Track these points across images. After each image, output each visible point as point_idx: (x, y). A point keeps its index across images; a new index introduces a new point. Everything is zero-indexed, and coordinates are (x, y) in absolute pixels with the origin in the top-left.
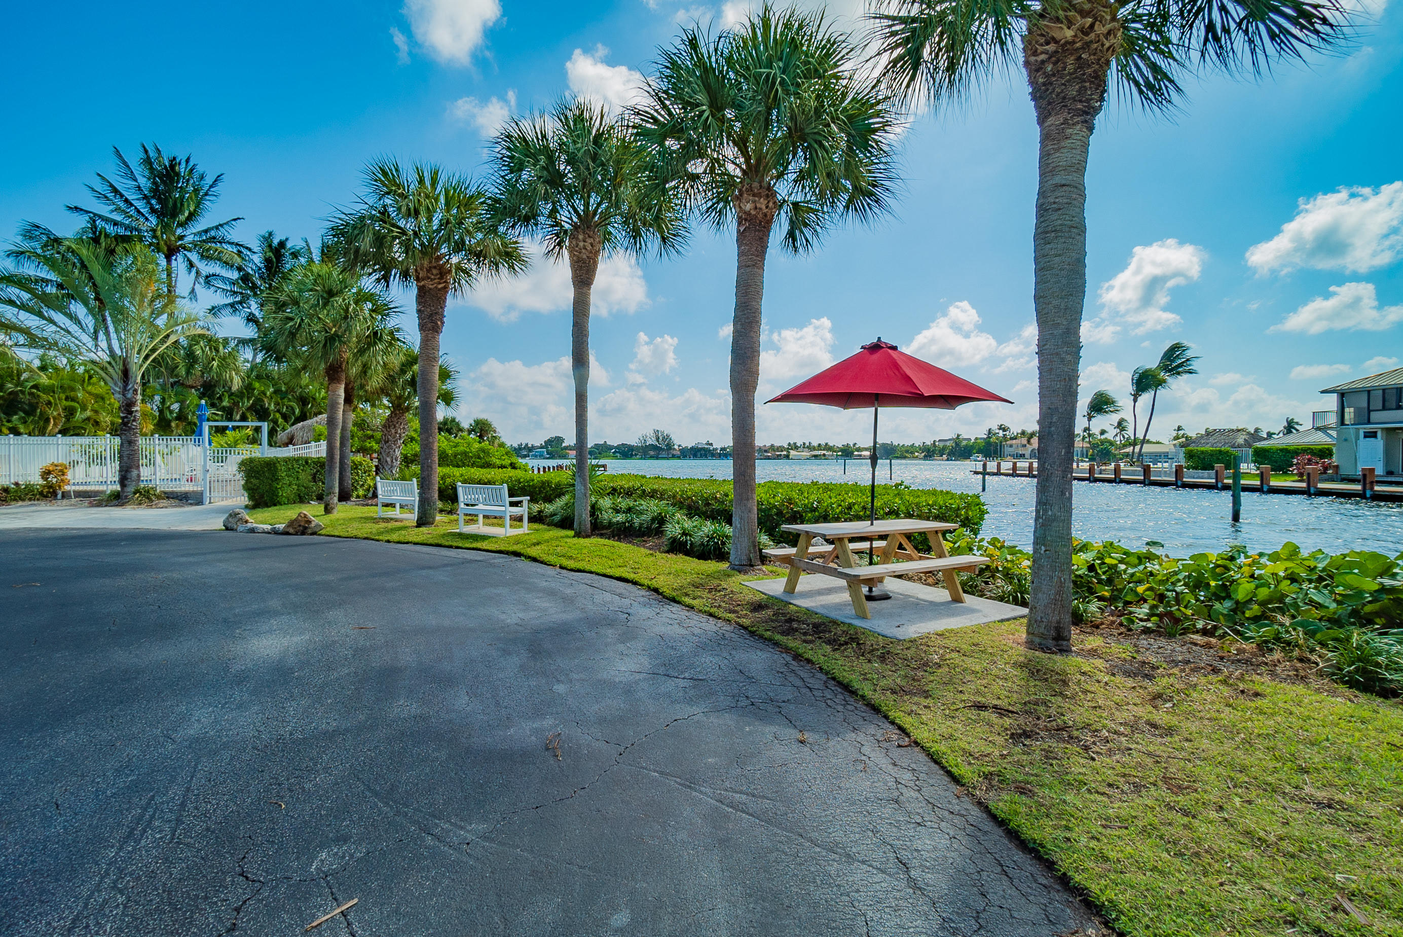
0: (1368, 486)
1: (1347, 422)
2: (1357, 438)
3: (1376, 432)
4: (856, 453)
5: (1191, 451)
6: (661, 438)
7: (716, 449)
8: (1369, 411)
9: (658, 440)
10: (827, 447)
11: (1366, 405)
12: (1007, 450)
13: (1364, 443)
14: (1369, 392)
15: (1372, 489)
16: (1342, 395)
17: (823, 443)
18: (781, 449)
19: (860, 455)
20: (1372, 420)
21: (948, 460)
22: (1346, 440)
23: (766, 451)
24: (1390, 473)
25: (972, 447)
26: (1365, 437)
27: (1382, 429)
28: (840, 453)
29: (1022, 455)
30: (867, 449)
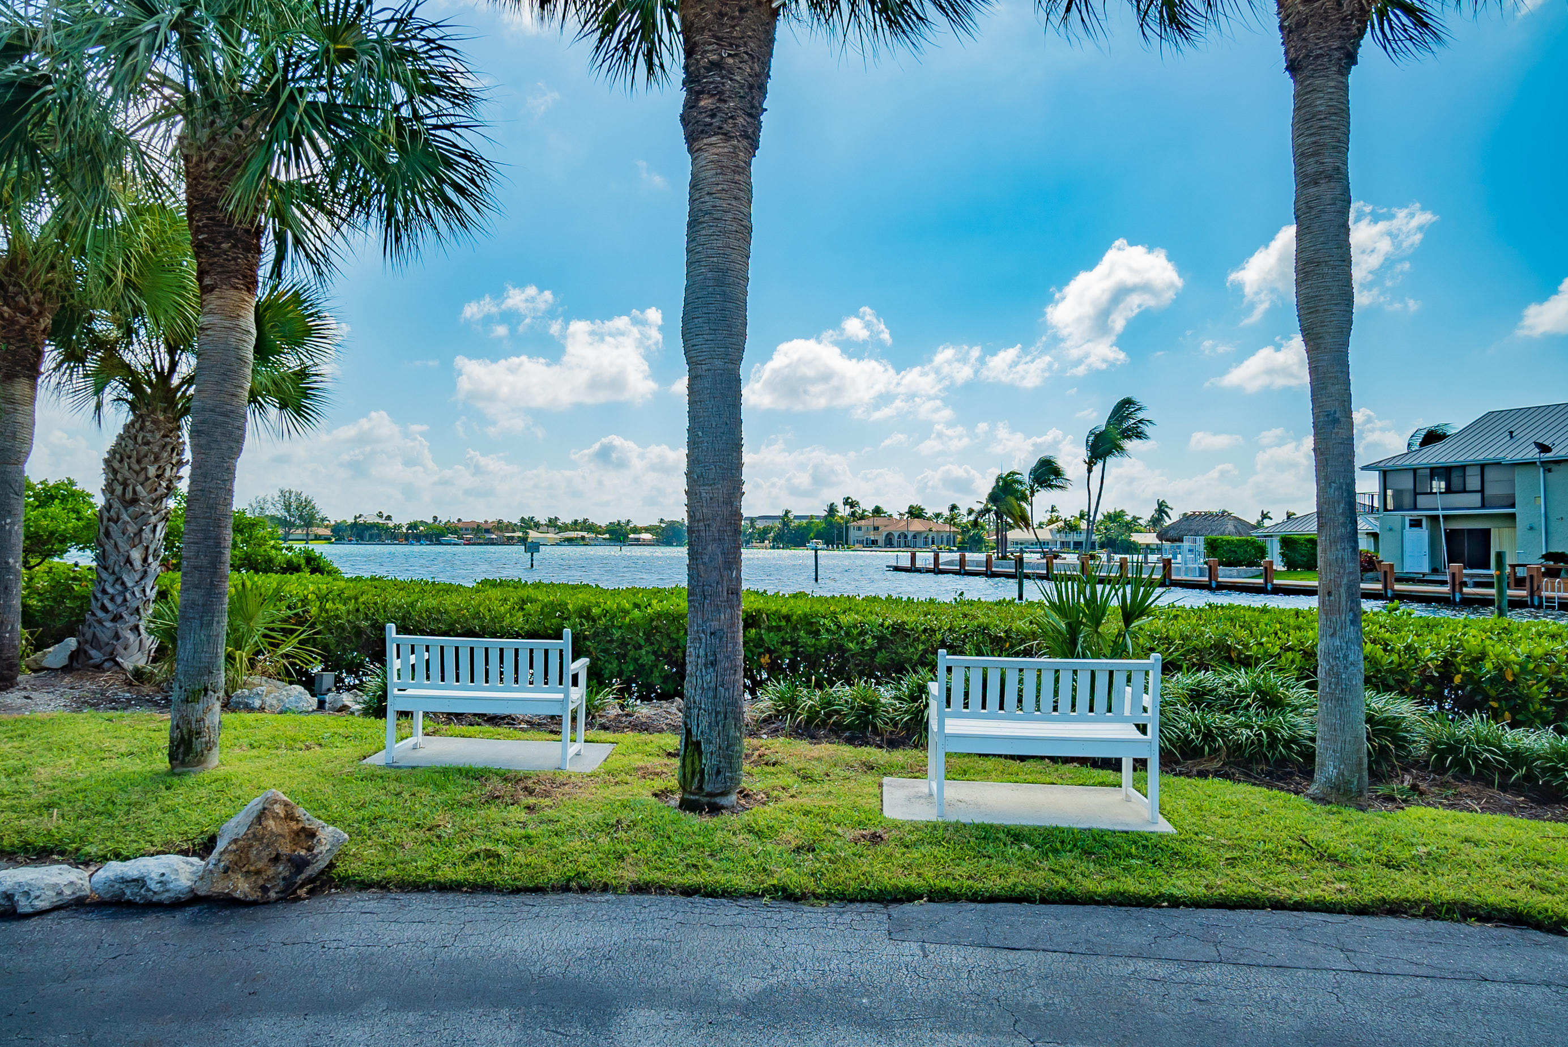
0: (1457, 588)
1: (1389, 508)
2: (1403, 528)
3: (1421, 520)
4: (632, 536)
5: (1215, 540)
6: (294, 505)
7: (400, 527)
8: (1416, 494)
9: (288, 507)
10: (587, 526)
11: (1411, 486)
12: (853, 534)
13: (1410, 533)
14: (1415, 470)
15: (1461, 591)
16: (1385, 474)
17: (580, 519)
18: (511, 527)
19: (638, 540)
20: (1418, 506)
21: (773, 547)
22: (1391, 530)
23: (487, 531)
24: (1435, 571)
25: (808, 528)
26: (1411, 526)
27: (1427, 516)
28: (607, 536)
29: (874, 542)
30: (647, 530)
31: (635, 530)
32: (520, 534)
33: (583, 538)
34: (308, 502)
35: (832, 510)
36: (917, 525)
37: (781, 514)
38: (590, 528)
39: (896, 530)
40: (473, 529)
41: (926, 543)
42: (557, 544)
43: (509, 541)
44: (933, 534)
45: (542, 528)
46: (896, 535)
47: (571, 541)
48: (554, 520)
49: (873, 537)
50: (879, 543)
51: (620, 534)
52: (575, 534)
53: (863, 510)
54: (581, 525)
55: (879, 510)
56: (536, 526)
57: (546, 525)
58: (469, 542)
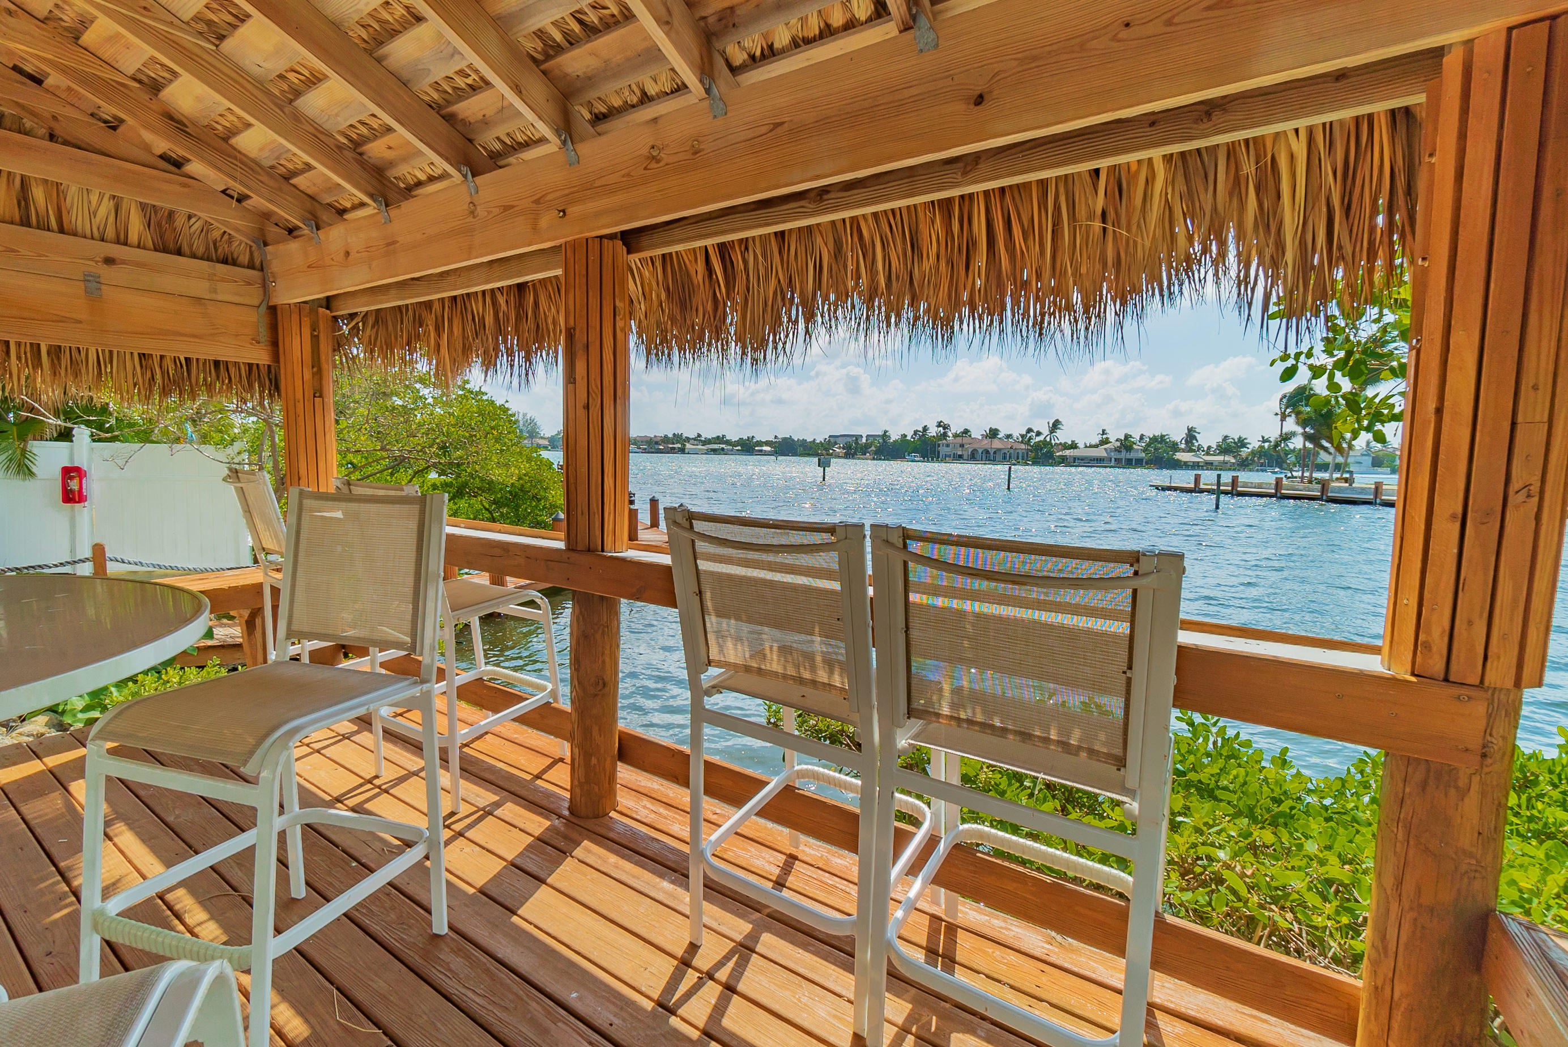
4: (756, 448)
10: (724, 440)
17: (718, 435)
19: (761, 451)
21: (874, 459)
25: (904, 444)
28: (739, 447)
29: (961, 457)
30: (768, 443)
31: (760, 443)
32: (679, 446)
33: (723, 449)
34: (532, 421)
35: (925, 429)
36: (996, 444)
37: (881, 433)
38: (728, 443)
39: (981, 447)
40: (647, 442)
41: (1005, 458)
42: (706, 454)
43: (672, 451)
44: (1012, 451)
45: (692, 441)
46: (980, 451)
47: (715, 451)
48: (699, 435)
49: (960, 453)
50: (965, 457)
51: (748, 447)
52: (716, 446)
53: (953, 431)
54: (719, 440)
55: (966, 432)
56: (688, 439)
57: (694, 439)
58: (645, 451)
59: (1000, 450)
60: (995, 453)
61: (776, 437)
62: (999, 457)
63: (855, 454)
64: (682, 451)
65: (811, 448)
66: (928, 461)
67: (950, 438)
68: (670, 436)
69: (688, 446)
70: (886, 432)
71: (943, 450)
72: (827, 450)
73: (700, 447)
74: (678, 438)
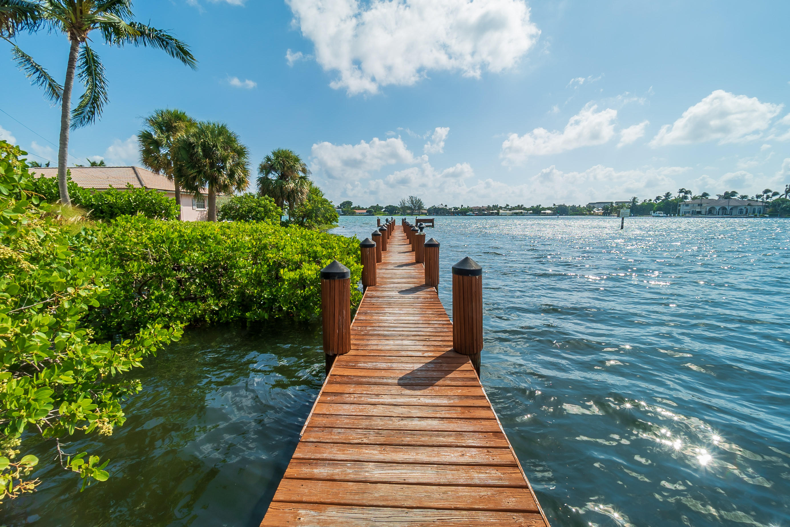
6: (414, 202)
7: (451, 209)
9: (412, 203)
10: (522, 208)
18: (491, 209)
19: (545, 213)
23: (483, 210)
28: (531, 212)
29: (699, 212)
30: (549, 209)
31: (544, 209)
32: (496, 211)
33: (521, 213)
34: (419, 200)
36: (732, 203)
37: (632, 199)
38: (524, 209)
39: (718, 205)
40: (478, 210)
42: (511, 215)
43: (492, 214)
44: (749, 207)
45: (503, 209)
46: (718, 208)
47: (517, 214)
48: (507, 205)
49: (698, 210)
50: (703, 212)
51: (537, 211)
52: (517, 211)
53: (693, 195)
54: (519, 207)
55: (705, 195)
56: (501, 208)
57: (505, 208)
58: (477, 215)
59: (736, 207)
60: (731, 209)
61: (554, 205)
62: (734, 212)
63: (611, 213)
64: (498, 214)
65: (578, 211)
66: (670, 216)
67: (689, 200)
68: (491, 206)
69: (501, 211)
70: (635, 198)
71: (683, 209)
72: (590, 211)
73: (508, 212)
74: (495, 207)
